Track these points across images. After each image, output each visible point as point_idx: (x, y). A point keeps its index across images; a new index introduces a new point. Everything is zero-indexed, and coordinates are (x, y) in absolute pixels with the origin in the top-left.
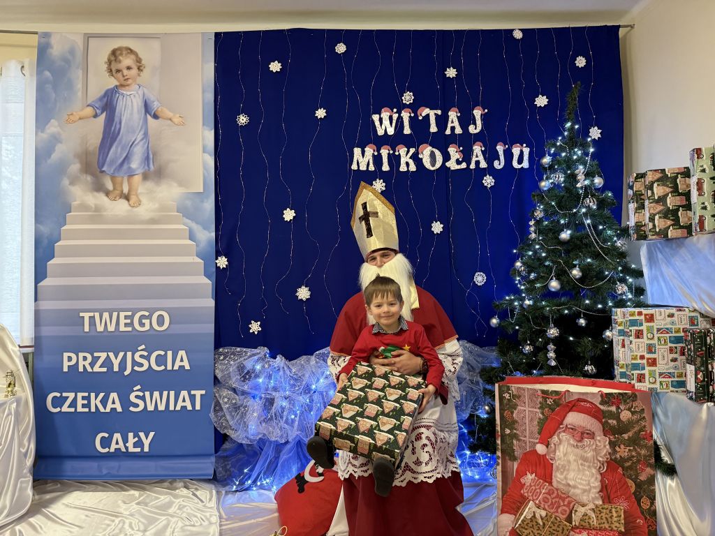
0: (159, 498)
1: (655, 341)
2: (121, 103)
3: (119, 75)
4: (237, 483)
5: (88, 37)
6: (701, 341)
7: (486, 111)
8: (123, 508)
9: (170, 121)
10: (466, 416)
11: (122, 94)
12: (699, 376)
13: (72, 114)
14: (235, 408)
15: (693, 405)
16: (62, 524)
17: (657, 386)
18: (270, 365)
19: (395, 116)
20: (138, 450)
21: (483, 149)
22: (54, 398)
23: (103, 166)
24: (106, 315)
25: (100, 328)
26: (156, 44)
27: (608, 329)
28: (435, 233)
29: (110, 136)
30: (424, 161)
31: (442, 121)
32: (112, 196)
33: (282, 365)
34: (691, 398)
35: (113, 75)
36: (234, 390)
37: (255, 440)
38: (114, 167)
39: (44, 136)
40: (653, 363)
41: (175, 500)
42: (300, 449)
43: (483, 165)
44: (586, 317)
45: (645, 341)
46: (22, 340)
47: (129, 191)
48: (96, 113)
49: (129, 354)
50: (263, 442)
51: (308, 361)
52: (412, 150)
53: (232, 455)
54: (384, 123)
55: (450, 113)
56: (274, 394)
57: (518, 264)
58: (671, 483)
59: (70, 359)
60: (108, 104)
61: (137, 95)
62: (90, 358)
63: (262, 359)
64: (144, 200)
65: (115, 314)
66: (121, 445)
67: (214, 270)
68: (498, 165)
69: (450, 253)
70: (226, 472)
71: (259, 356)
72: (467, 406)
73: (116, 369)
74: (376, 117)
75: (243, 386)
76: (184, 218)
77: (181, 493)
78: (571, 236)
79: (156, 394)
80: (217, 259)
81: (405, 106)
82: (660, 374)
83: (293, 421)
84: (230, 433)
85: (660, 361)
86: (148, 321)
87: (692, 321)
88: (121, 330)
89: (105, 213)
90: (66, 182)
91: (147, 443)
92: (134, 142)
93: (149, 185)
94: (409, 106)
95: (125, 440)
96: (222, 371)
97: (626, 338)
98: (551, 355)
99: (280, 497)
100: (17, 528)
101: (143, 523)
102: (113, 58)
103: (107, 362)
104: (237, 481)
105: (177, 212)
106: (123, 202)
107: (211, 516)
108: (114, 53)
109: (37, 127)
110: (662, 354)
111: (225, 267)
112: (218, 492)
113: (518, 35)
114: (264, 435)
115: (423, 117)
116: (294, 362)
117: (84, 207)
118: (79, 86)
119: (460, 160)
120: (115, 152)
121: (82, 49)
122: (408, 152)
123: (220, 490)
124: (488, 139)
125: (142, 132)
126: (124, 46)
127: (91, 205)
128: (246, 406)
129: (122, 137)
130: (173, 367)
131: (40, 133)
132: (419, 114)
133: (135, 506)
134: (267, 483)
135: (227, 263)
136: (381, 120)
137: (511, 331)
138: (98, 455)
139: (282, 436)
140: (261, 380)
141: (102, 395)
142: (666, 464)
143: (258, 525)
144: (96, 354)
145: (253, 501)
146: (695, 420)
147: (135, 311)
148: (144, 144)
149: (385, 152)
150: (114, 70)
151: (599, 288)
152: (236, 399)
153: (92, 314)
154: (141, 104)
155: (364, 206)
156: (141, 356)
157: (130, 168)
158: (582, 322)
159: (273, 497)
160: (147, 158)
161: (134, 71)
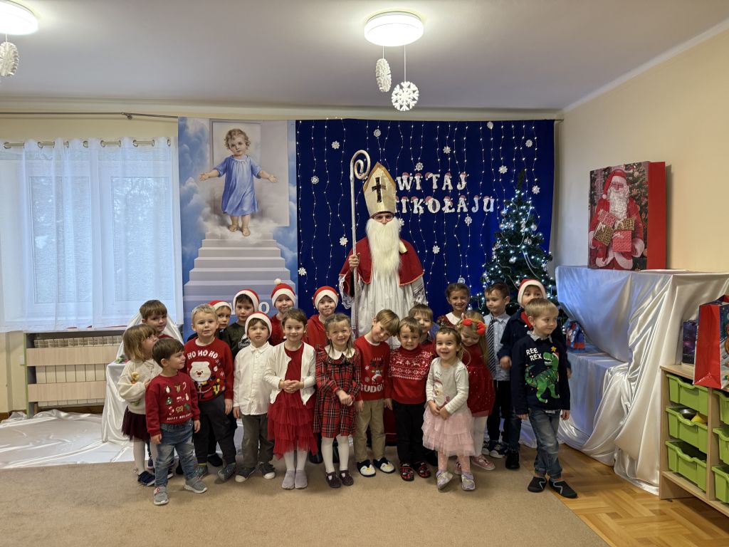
3: (234, 148)
5: (212, 121)
7: (468, 175)
9: (267, 180)
11: (236, 161)
13: (204, 174)
19: (411, 178)
21: (466, 200)
23: (225, 209)
26: (258, 128)
28: (435, 253)
29: (229, 189)
30: (429, 207)
31: (440, 182)
32: (232, 229)
35: (229, 148)
38: (232, 210)
39: (185, 188)
43: (465, 210)
47: (243, 225)
48: (220, 174)
52: (421, 200)
54: (404, 182)
55: (446, 176)
57: (485, 274)
60: (227, 168)
61: (246, 162)
64: (252, 231)
67: (297, 276)
68: (475, 210)
69: (443, 265)
74: (399, 179)
76: (278, 243)
78: (516, 261)
80: (299, 269)
81: (417, 172)
89: (227, 240)
90: (201, 219)
92: (245, 193)
93: (255, 221)
94: (420, 172)
102: (229, 137)
105: (274, 239)
108: (230, 133)
109: (180, 181)
111: (304, 274)
113: (491, 126)
115: (429, 179)
117: (213, 236)
118: (208, 155)
119: (451, 206)
120: (233, 200)
121: (208, 129)
124: (469, 193)
125: (250, 187)
126: (237, 128)
127: (218, 234)
129: (237, 190)
131: (182, 187)
132: (426, 177)
135: (305, 272)
136: (402, 180)
148: (252, 195)
150: (230, 144)
154: (249, 168)
155: (378, 180)
157: (242, 210)
160: (254, 204)
161: (244, 146)
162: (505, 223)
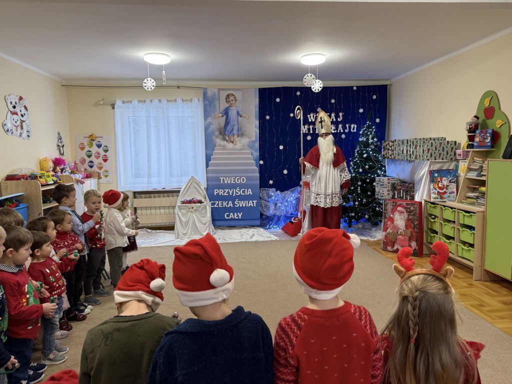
2: (230, 112)
3: (229, 103)
4: (268, 227)
5: (219, 90)
7: (344, 113)
9: (245, 118)
11: (231, 109)
14: (266, 206)
18: (276, 193)
21: (342, 126)
22: (212, 203)
23: (225, 132)
24: (227, 178)
25: (226, 182)
26: (240, 92)
27: (374, 182)
29: (227, 123)
32: (228, 142)
33: (279, 193)
35: (227, 103)
36: (266, 201)
37: (272, 215)
38: (229, 133)
39: (206, 122)
43: (342, 131)
44: (369, 179)
47: (233, 140)
48: (223, 115)
49: (234, 190)
50: (274, 215)
51: (288, 192)
53: (266, 219)
54: (311, 118)
55: (332, 115)
56: (277, 202)
57: (351, 163)
59: (217, 191)
60: (226, 113)
61: (235, 109)
62: (223, 191)
64: (238, 143)
65: (230, 178)
67: (259, 165)
68: (347, 131)
70: (264, 224)
71: (273, 191)
73: (231, 194)
74: (309, 116)
75: (268, 199)
76: (250, 149)
78: (367, 156)
79: (242, 202)
80: (260, 161)
83: (283, 210)
84: (265, 213)
86: (240, 180)
89: (226, 147)
90: (214, 137)
91: (240, 216)
92: (234, 125)
93: (239, 138)
95: (234, 215)
96: (262, 195)
97: (378, 185)
98: (359, 189)
99: (283, 228)
102: (227, 97)
103: (228, 192)
105: (248, 146)
106: (231, 144)
108: (228, 95)
109: (205, 120)
111: (262, 164)
112: (264, 229)
114: (275, 213)
116: (283, 192)
117: (220, 145)
118: (217, 106)
120: (229, 128)
121: (217, 93)
124: (344, 123)
125: (237, 122)
126: (231, 93)
127: (222, 144)
128: (269, 205)
129: (231, 122)
130: (247, 194)
138: (226, 219)
139: (280, 214)
140: (273, 198)
141: (227, 202)
144: (225, 190)
145: (275, 230)
147: (236, 177)
148: (237, 125)
149: (311, 127)
150: (227, 101)
151: (373, 171)
152: (266, 203)
153: (223, 178)
154: (236, 112)
157: (233, 133)
160: (239, 130)
161: (234, 101)
162: (361, 138)
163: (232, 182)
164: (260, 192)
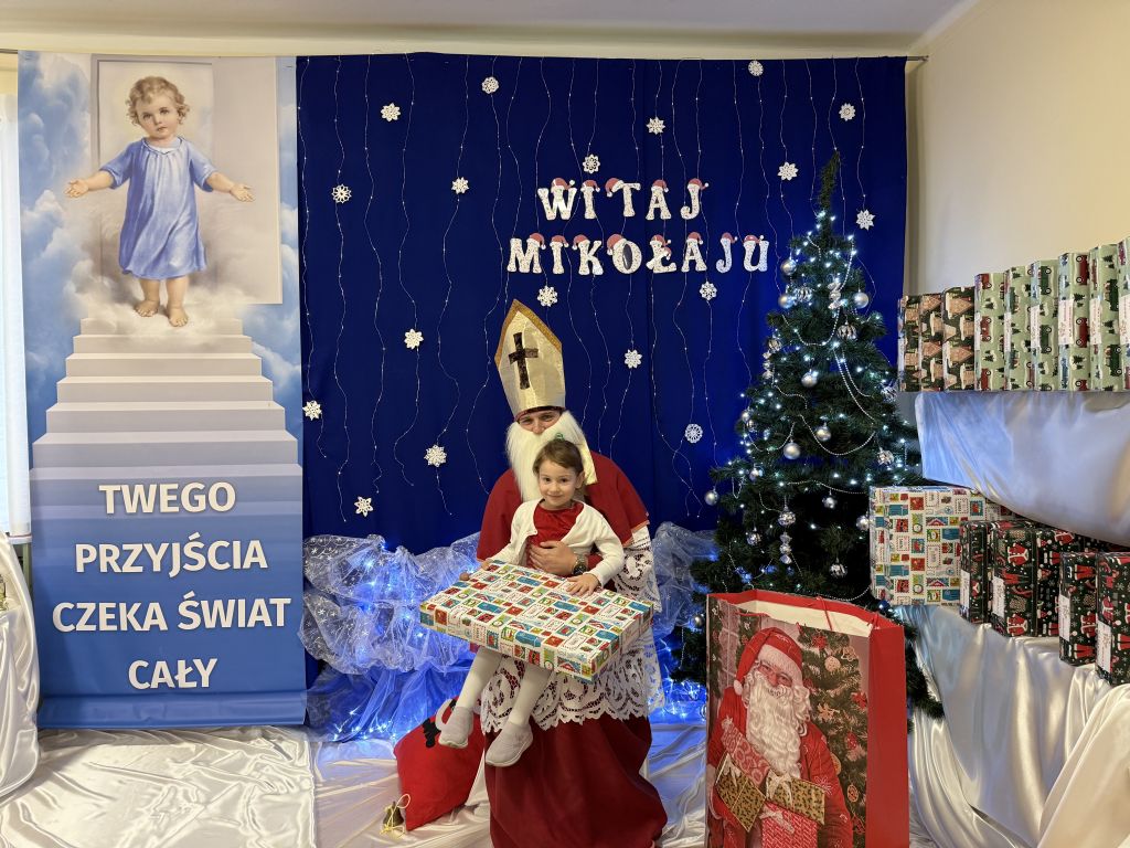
0: (226, 754)
1: (924, 536)
2: (153, 167)
3: (149, 121)
4: (340, 730)
5: (98, 60)
6: (980, 540)
7: (707, 185)
8: (174, 770)
9: (229, 196)
10: (669, 629)
11: (155, 152)
12: (975, 588)
13: (77, 183)
14: (335, 623)
15: (966, 626)
16: (84, 795)
17: (924, 596)
18: (386, 562)
19: (573, 192)
20: (194, 684)
21: (701, 242)
22: (65, 610)
23: (127, 263)
24: (139, 489)
25: (131, 508)
26: (205, 75)
27: (865, 514)
28: (630, 367)
29: (137, 216)
30: (615, 259)
31: (642, 200)
32: (141, 310)
33: (404, 561)
34: (964, 616)
35: (139, 123)
36: (334, 598)
37: (365, 670)
38: (145, 265)
39: (35, 215)
40: (919, 565)
41: (249, 756)
42: (430, 682)
43: (701, 266)
44: (836, 496)
45: (910, 534)
46: (13, 526)
47: (169, 302)
48: (115, 181)
49: (176, 546)
50: (376, 672)
51: (443, 555)
52: (597, 244)
53: (333, 691)
54: (557, 201)
55: (653, 189)
56: (392, 602)
57: (746, 415)
58: (937, 727)
59: (86, 554)
60: (132, 167)
61: (177, 154)
62: (116, 553)
63: (375, 553)
65: (153, 488)
66: (168, 678)
67: (301, 421)
68: (723, 267)
69: (651, 395)
70: (323, 714)
71: (369, 548)
72: (671, 616)
73: (157, 568)
74: (543, 193)
75: (346, 592)
76: (255, 343)
77: (258, 746)
78: (819, 380)
79: (218, 604)
80: (305, 405)
81: (587, 177)
82: (929, 581)
83: (421, 641)
84: (329, 659)
85: (929, 563)
86: (204, 496)
87: (975, 508)
88: (162, 510)
89: (133, 336)
90: (71, 287)
91: (205, 674)
92: (174, 227)
93: (199, 292)
94: (594, 176)
95: (174, 672)
96: (316, 570)
97: (885, 530)
99: (403, 750)
100: (19, 801)
101: (203, 791)
102: (138, 95)
103: (144, 559)
104: (339, 726)
105: (244, 334)
107: (302, 779)
108: (140, 86)
109: (22, 201)
110: (933, 552)
111: (317, 417)
112: (312, 745)
113: (756, 70)
114: (379, 661)
115: (614, 194)
116: (422, 556)
117: (100, 326)
118: (86, 137)
119: (668, 258)
120: (147, 243)
121: (88, 76)
122: (591, 246)
123: (316, 740)
124: (709, 227)
125: (187, 212)
126: (156, 76)
127: (111, 322)
128: (351, 621)
129: (156, 219)
130: (242, 564)
131: (27, 213)
132: (607, 189)
133: (191, 766)
134: (383, 729)
135: (320, 411)
136: (551, 197)
137: (733, 511)
138: (134, 692)
139: (404, 663)
140: (373, 584)
141: (136, 606)
142: (932, 702)
143: (369, 791)
144: (125, 547)
145: (364, 756)
146: (969, 645)
147: (183, 483)
148: (191, 229)
149: (557, 246)
150: (140, 114)
151: (855, 455)
152: (336, 611)
153: (117, 488)
154: (184, 168)
155: (518, 338)
156: (194, 549)
157: (169, 266)
158: (830, 502)
159: (392, 750)
160: (196, 252)
161: (172, 116)
162: (791, 294)
163: (164, 508)
164: (306, 555)
